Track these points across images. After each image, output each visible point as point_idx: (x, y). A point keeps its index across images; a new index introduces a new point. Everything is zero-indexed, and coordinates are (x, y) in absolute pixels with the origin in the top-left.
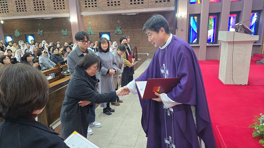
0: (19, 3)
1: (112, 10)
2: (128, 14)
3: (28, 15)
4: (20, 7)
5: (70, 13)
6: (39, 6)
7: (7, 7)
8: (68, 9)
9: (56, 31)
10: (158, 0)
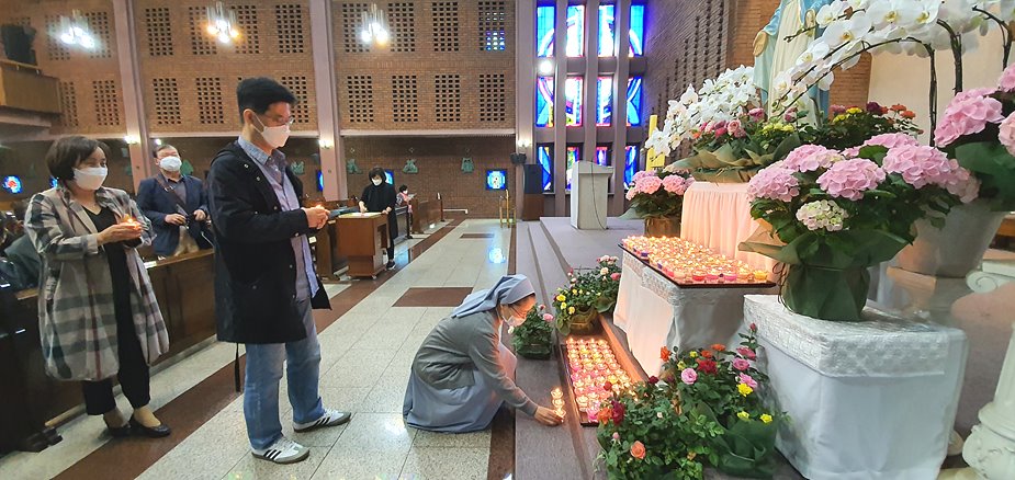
1: (403, 129)
4: (209, 115)
5: (319, 130)
7: (178, 113)
8: (316, 123)
10: (486, 117)
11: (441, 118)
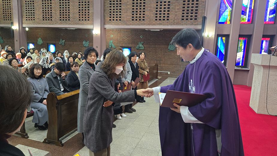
0: (46, 12)
1: (136, 25)
2: (152, 30)
3: (53, 24)
4: (46, 16)
5: (93, 25)
6: (65, 16)
7: (34, 15)
8: (92, 21)
9: (77, 42)
10: (185, 18)
11: (158, 19)
